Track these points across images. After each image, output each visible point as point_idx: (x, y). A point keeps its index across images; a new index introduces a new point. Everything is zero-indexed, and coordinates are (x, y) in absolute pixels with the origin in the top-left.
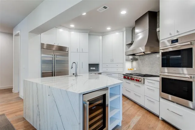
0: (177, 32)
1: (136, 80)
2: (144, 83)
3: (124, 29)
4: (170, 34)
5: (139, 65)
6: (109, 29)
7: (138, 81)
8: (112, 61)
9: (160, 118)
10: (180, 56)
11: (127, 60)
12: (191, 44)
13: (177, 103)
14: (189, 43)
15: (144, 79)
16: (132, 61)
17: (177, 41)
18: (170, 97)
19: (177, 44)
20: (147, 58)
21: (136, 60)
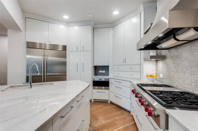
8: (124, 62)
16: (157, 61)
21: (163, 58)
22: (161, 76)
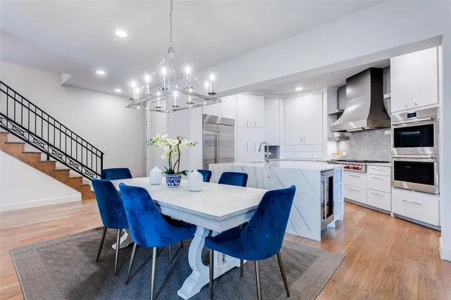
0: (415, 104)
1: (354, 168)
2: (366, 171)
3: (325, 90)
4: (406, 106)
5: (351, 147)
6: (299, 89)
7: (357, 168)
8: (302, 141)
9: (392, 215)
10: (419, 132)
11: (329, 139)
12: (432, 119)
13: (416, 191)
14: (429, 118)
15: (366, 165)
16: (339, 141)
17: (414, 115)
18: (405, 184)
19: (414, 119)
20: (366, 136)
21: (347, 138)
22: (344, 154)
